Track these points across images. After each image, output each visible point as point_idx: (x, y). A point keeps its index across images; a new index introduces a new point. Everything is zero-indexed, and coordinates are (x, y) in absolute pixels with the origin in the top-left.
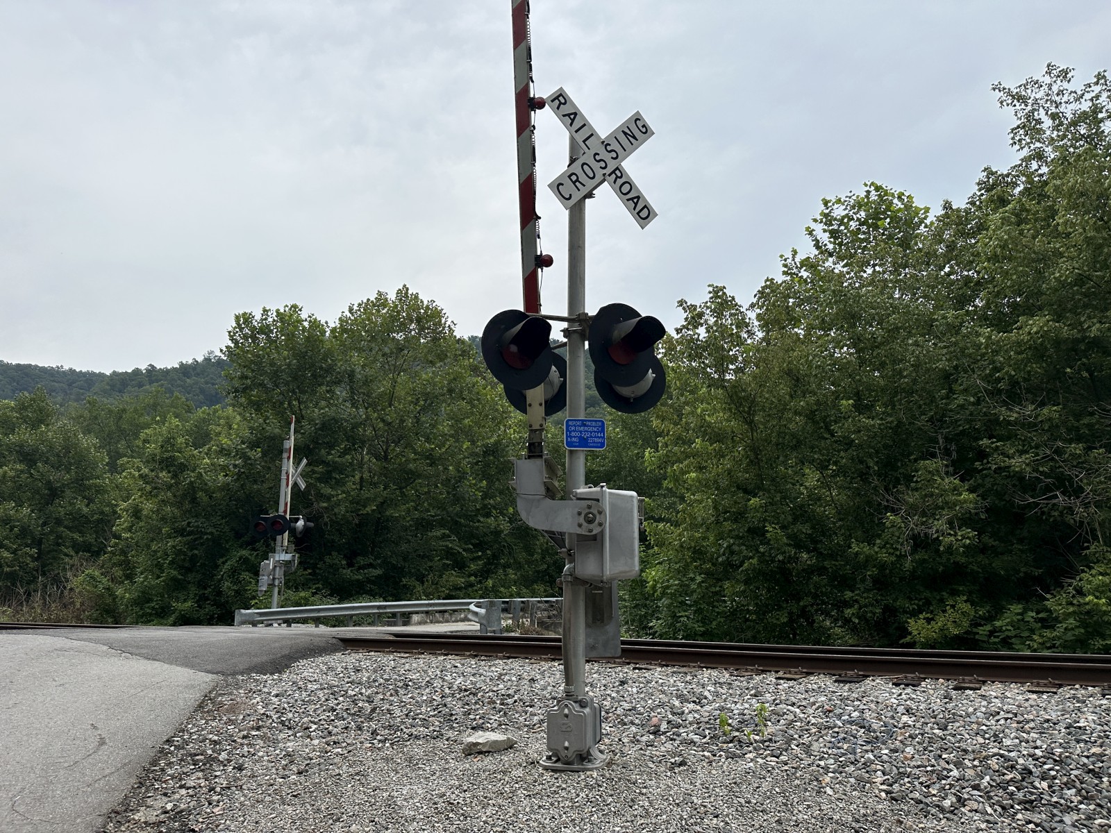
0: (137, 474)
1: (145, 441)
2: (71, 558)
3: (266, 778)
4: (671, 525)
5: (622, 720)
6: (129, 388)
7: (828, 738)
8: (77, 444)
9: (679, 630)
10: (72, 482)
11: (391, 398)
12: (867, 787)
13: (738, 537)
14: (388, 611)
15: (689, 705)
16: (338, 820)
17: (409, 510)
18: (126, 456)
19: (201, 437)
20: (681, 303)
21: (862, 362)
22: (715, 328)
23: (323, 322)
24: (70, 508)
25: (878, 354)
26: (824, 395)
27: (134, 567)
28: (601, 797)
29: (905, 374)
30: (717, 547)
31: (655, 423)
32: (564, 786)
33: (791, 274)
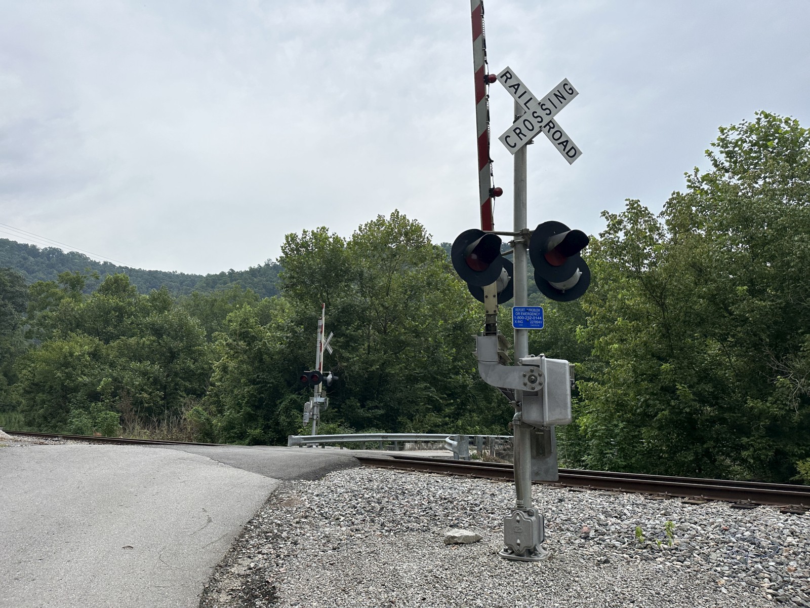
0: (225, 343)
1: (230, 321)
2: (185, 399)
3: (313, 551)
4: (599, 384)
5: (560, 527)
6: (218, 285)
7: (724, 550)
8: (187, 323)
9: (606, 464)
10: (184, 349)
11: (388, 290)
12: (756, 590)
13: (652, 394)
14: (389, 439)
15: (612, 519)
16: (360, 582)
17: (401, 369)
18: (217, 331)
19: (264, 318)
20: (604, 214)
21: (755, 255)
22: (632, 232)
23: (342, 238)
24: (183, 365)
25: (769, 249)
26: (723, 283)
27: (223, 405)
28: (544, 581)
29: (792, 264)
30: (635, 401)
31: (584, 306)
32: (517, 571)
33: (694, 187)
